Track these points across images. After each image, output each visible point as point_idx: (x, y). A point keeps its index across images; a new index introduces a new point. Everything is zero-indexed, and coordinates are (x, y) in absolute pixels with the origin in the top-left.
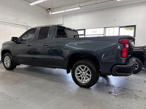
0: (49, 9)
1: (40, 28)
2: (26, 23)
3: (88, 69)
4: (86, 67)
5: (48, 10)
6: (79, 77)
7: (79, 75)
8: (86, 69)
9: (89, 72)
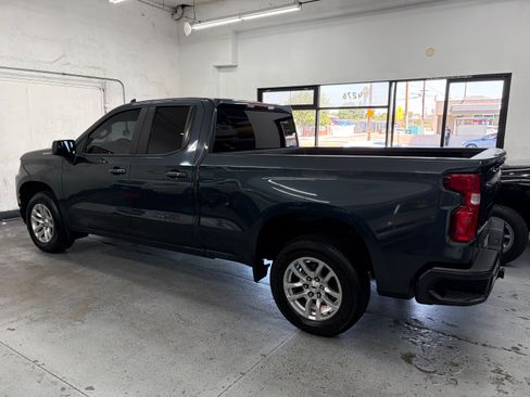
0: (183, 6)
1: (154, 108)
2: (99, 68)
3: (332, 274)
4: (322, 264)
5: (180, 11)
6: (298, 296)
7: (297, 290)
8: (324, 272)
9: (332, 284)
